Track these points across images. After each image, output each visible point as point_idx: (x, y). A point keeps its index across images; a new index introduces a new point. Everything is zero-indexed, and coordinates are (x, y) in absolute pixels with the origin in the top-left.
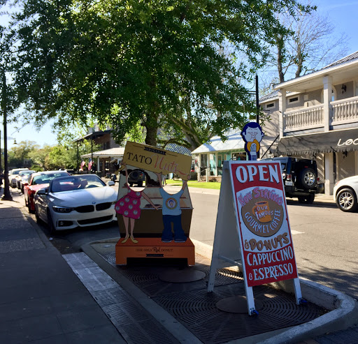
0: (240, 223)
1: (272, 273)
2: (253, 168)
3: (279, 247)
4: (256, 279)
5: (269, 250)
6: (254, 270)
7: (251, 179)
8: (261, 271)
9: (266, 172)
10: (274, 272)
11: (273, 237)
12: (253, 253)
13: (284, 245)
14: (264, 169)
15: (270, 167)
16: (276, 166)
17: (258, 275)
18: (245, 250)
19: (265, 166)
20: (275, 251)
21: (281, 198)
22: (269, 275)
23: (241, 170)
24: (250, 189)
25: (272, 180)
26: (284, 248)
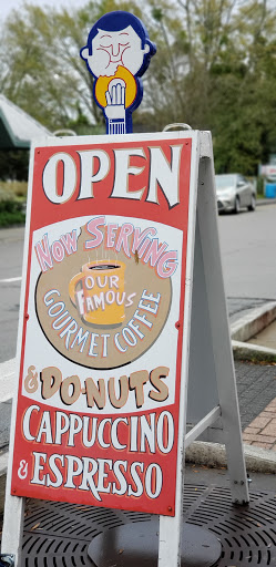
0: (26, 317)
1: (88, 476)
2: (97, 160)
3: (129, 407)
4: (36, 480)
5: (95, 410)
6: (37, 456)
7: (87, 192)
8: (57, 462)
9: (137, 171)
10: (95, 478)
11: (117, 374)
12: (44, 408)
13: (149, 405)
14: (134, 160)
15: (157, 153)
16: (177, 151)
17: (46, 471)
18: (24, 393)
19: (140, 152)
20: (113, 417)
21: (173, 253)
22: (77, 480)
23: (61, 165)
24: (75, 224)
25: (153, 197)
26: (147, 413)
